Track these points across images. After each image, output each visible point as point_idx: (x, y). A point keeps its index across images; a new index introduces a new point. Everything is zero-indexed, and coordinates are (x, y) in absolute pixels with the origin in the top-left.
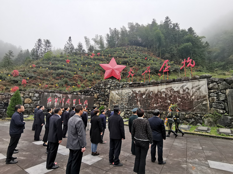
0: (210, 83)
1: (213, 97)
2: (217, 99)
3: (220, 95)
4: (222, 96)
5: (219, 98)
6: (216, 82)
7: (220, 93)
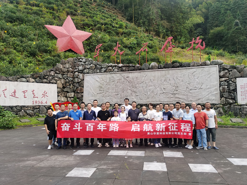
0: (221, 70)
1: (224, 87)
2: (228, 88)
3: (231, 83)
4: (232, 85)
5: (230, 87)
6: (227, 69)
7: (230, 82)
